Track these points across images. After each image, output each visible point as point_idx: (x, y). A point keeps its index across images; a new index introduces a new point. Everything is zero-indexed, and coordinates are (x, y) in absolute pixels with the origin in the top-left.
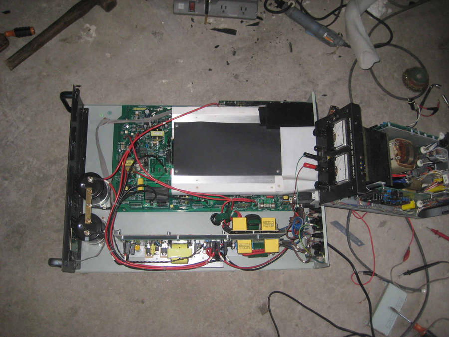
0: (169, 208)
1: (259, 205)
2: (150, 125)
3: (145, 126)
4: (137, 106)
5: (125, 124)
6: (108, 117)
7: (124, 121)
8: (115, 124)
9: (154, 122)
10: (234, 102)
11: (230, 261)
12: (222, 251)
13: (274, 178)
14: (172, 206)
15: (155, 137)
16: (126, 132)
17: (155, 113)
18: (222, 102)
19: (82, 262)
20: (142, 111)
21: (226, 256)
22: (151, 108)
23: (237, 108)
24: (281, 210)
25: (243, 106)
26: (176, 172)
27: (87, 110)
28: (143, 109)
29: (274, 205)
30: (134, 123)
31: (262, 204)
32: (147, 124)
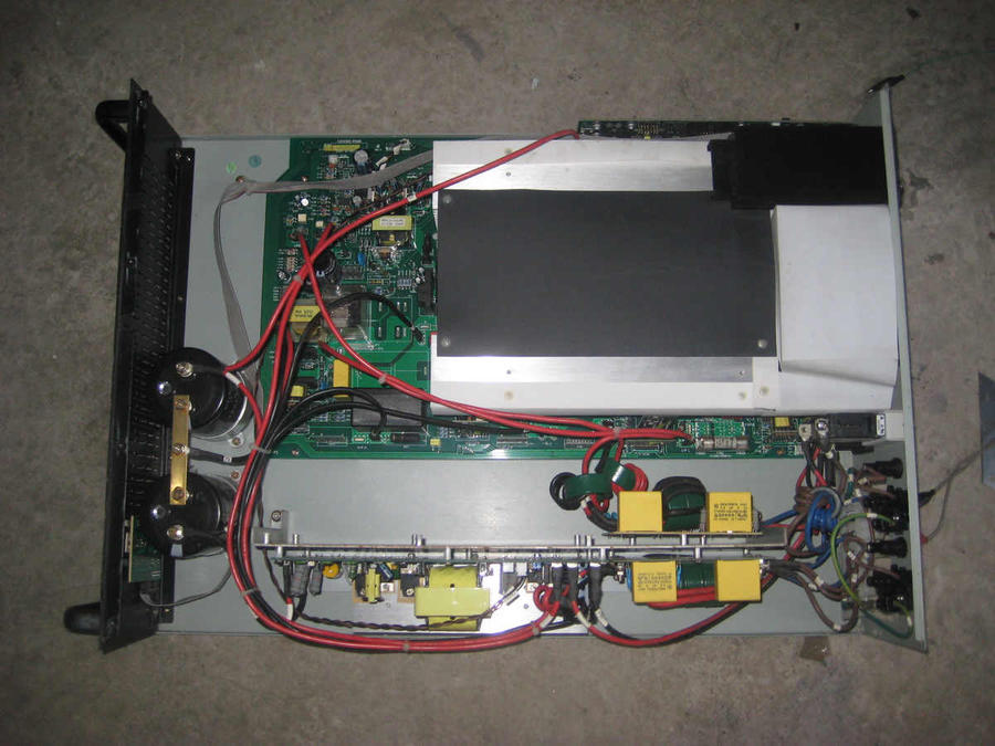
0: (428, 449)
1: (698, 443)
2: (372, 196)
3: (357, 200)
4: (333, 141)
5: (298, 193)
6: (252, 174)
7: (296, 187)
8: (268, 194)
9: (384, 188)
10: (625, 123)
11: (609, 628)
12: (584, 594)
13: (751, 363)
14: (435, 442)
15: (384, 234)
16: (302, 218)
17: (385, 159)
18: (591, 123)
19: (176, 609)
20: (348, 153)
21: (598, 613)
22: (376, 147)
23: (635, 143)
24: (766, 456)
25: (653, 136)
26: (447, 343)
27: (191, 152)
28: (351, 148)
29: (743, 443)
30: (327, 192)
31: (706, 438)
32: (362, 193)
